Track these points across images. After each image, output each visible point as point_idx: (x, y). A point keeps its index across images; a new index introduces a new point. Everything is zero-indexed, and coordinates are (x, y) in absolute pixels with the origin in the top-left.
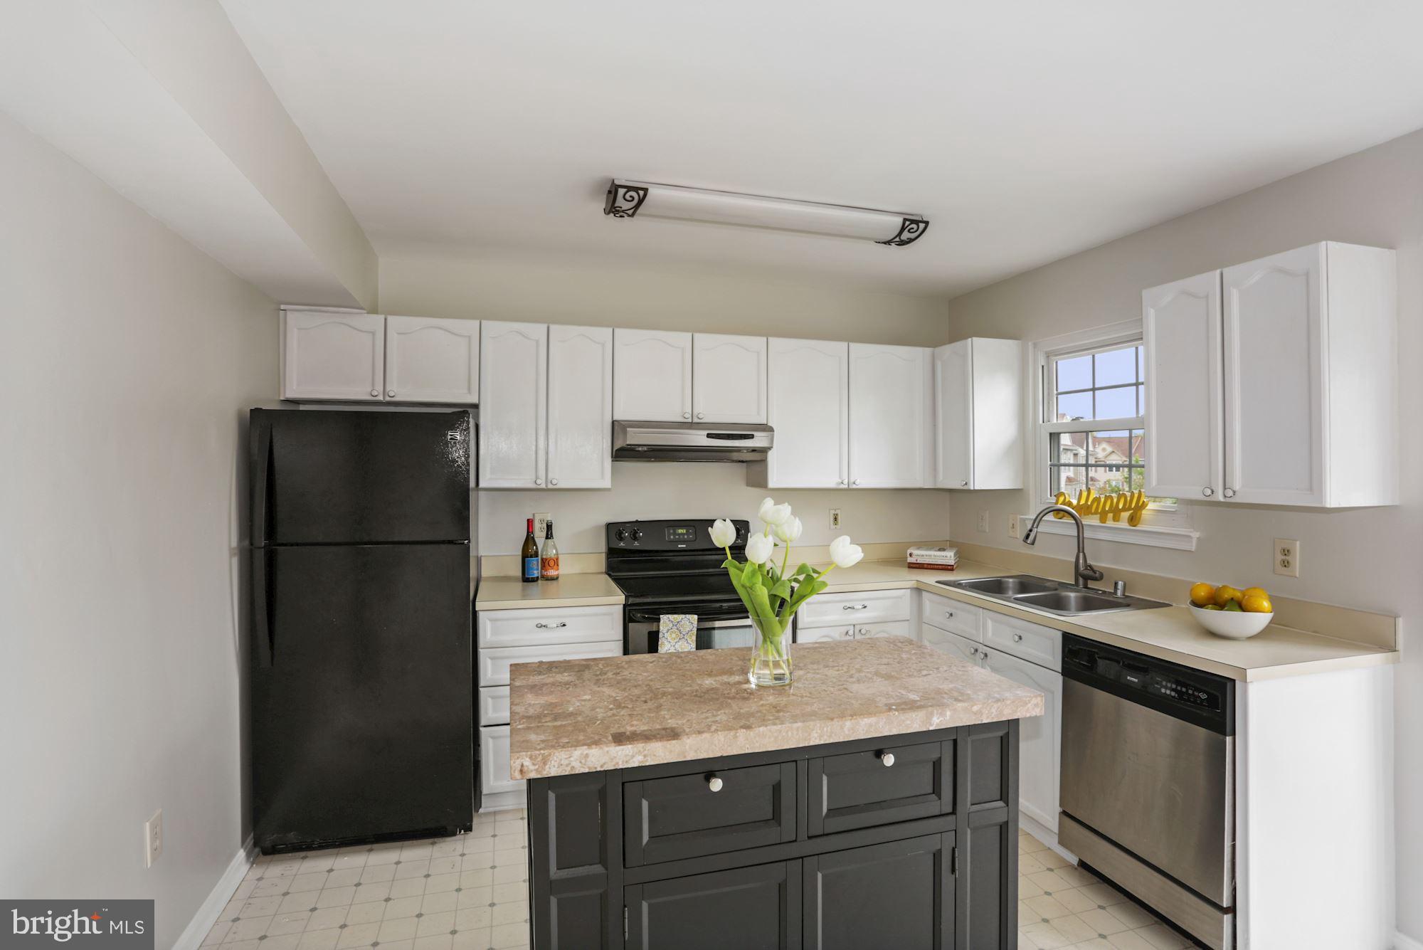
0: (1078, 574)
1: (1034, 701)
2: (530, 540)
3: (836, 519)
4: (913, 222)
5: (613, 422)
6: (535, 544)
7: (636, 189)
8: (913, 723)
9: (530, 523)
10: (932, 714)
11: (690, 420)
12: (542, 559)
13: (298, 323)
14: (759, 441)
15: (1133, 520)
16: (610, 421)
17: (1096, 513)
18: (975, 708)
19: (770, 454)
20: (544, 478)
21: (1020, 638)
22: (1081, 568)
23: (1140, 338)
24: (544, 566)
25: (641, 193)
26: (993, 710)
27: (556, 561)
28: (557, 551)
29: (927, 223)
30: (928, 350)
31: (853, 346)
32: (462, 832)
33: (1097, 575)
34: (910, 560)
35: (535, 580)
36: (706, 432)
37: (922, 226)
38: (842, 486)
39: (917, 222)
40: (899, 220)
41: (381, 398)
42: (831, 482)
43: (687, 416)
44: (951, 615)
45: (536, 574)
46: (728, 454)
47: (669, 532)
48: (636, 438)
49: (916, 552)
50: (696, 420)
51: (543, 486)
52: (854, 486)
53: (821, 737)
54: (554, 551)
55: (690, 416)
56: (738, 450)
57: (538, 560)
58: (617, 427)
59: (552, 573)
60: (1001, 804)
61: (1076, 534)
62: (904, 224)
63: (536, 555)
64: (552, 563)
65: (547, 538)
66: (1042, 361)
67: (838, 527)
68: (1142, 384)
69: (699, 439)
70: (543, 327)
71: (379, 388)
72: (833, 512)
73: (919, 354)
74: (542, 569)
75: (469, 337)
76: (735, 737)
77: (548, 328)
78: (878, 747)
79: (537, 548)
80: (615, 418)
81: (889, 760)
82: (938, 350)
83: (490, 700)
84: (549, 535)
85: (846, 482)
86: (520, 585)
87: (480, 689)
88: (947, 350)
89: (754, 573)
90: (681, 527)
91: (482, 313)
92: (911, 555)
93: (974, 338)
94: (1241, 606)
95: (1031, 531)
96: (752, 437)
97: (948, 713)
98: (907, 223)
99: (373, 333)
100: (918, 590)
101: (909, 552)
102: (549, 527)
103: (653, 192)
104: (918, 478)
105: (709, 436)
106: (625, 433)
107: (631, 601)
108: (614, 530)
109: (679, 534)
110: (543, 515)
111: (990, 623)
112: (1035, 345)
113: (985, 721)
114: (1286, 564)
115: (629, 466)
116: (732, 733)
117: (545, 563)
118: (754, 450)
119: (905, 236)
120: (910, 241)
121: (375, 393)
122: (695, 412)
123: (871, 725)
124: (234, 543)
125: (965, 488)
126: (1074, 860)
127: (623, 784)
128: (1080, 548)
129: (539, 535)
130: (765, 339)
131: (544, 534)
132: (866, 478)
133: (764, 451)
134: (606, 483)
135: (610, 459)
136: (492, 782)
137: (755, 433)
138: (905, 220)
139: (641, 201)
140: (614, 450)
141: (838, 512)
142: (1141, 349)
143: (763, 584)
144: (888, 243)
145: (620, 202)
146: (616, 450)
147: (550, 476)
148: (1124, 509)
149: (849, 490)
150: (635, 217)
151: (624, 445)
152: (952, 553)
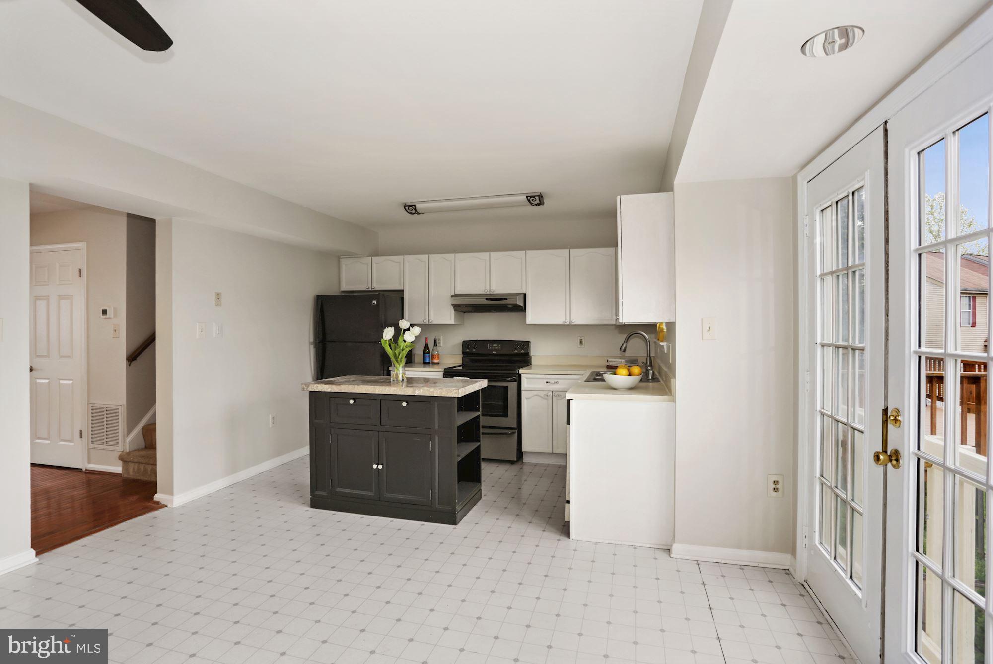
2: (426, 347)
3: (581, 342)
9: (427, 340)
10: (416, 390)
11: (488, 293)
12: (432, 355)
13: (344, 262)
14: (511, 301)
16: (453, 294)
20: (427, 320)
26: (439, 392)
27: (438, 356)
31: (572, 251)
34: (607, 364)
35: (429, 363)
38: (566, 323)
41: (370, 289)
42: (559, 321)
43: (486, 291)
45: (428, 361)
47: (489, 346)
49: (610, 359)
50: (492, 292)
51: (427, 323)
52: (573, 324)
54: (437, 351)
55: (488, 291)
57: (429, 356)
59: (436, 361)
61: (646, 348)
63: (429, 353)
64: (436, 357)
65: (435, 346)
67: (582, 346)
69: (481, 301)
70: (427, 256)
71: (369, 285)
72: (580, 338)
74: (431, 359)
75: (400, 263)
77: (429, 256)
80: (456, 293)
84: (435, 345)
86: (422, 365)
90: (495, 343)
92: (607, 361)
95: (623, 344)
96: (506, 299)
97: (422, 391)
99: (367, 264)
101: (607, 359)
102: (435, 341)
105: (486, 299)
108: (466, 344)
109: (494, 346)
110: (433, 336)
113: (435, 395)
115: (464, 315)
117: (433, 357)
121: (367, 287)
122: (492, 288)
124: (312, 340)
128: (649, 354)
129: (431, 345)
130: (525, 252)
131: (433, 344)
134: (452, 322)
135: (453, 311)
137: (508, 297)
138: (527, 197)
141: (583, 338)
147: (429, 319)
151: (458, 305)
152: (624, 360)
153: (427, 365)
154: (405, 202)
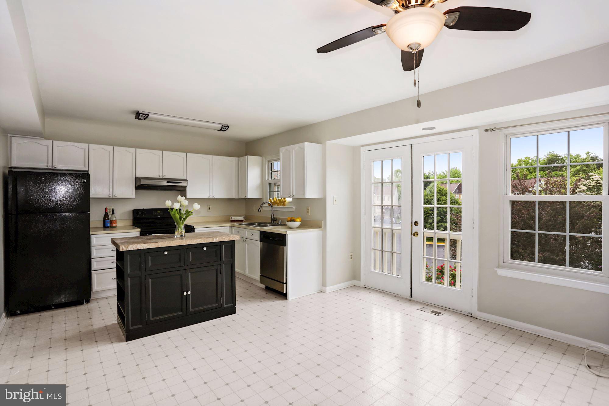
0: (272, 220)
1: (237, 237)
2: (106, 215)
3: (209, 208)
4: (224, 126)
5: (136, 178)
6: (108, 216)
7: (145, 115)
8: (210, 240)
9: (106, 209)
10: (214, 239)
11: (161, 177)
12: (111, 221)
13: (16, 141)
14: (183, 184)
15: (284, 205)
16: (135, 177)
17: (277, 204)
18: (224, 238)
19: (187, 188)
20: (112, 195)
21: (252, 235)
22: (273, 218)
23: (279, 160)
24: (112, 223)
25: (147, 115)
27: (116, 221)
28: (116, 218)
29: (228, 127)
30: (237, 158)
31: (213, 156)
32: (86, 303)
33: (276, 219)
34: (231, 219)
35: (108, 227)
36: (166, 181)
37: (227, 127)
38: (210, 198)
39: (226, 127)
40: (220, 126)
41: (51, 168)
42: (206, 196)
43: (160, 176)
44: (239, 232)
45: (109, 225)
46: (175, 188)
47: (154, 212)
48: (143, 182)
49: (232, 217)
50: (163, 177)
51: (112, 197)
52: (214, 198)
53: (189, 243)
54: (115, 218)
55: (161, 176)
56: (177, 186)
57: (109, 221)
58: (137, 179)
59: (114, 225)
60: (231, 259)
61: (271, 210)
62: (222, 127)
63: (109, 219)
64: (114, 222)
66: (267, 163)
67: (210, 211)
68: (279, 171)
69: (165, 183)
70: (112, 147)
71: (50, 165)
72: (208, 206)
73: (234, 160)
74: (111, 224)
75: (85, 149)
76: (170, 242)
77: (113, 147)
78: (202, 245)
79: (109, 217)
80: (137, 176)
81: (205, 249)
82: (239, 158)
83: (95, 262)
84: (113, 213)
85: (211, 196)
87: (92, 259)
88: (242, 159)
89: (175, 211)
90: (159, 210)
91: (89, 141)
92: (231, 218)
93: (248, 156)
94: (294, 221)
95: (259, 208)
96: (181, 183)
97: (218, 239)
98: (223, 127)
99: (48, 146)
100: (231, 227)
101: (231, 217)
102: (113, 210)
103: (150, 115)
104: (234, 196)
105: (167, 182)
106: (140, 181)
107: (143, 230)
108: (136, 212)
109: (158, 213)
110: (111, 207)
111: (247, 232)
112: (265, 158)
113: (226, 240)
114: (308, 212)
115: (141, 192)
116: (169, 242)
117: (112, 222)
118: (182, 187)
119: (223, 129)
120: (225, 131)
121: (49, 166)
122: (163, 175)
123: (200, 241)
125: (245, 198)
126: (263, 286)
127: (145, 253)
128: (273, 213)
129: (110, 214)
130: (186, 153)
131: (111, 213)
132: (218, 195)
133: (185, 187)
134: (134, 196)
135: (135, 189)
136: (96, 287)
137: (182, 182)
138: (222, 126)
139: (147, 117)
140: (136, 186)
141: (210, 206)
142: (279, 163)
143: (178, 214)
144: (220, 130)
145: (140, 117)
146: (137, 186)
147: (114, 194)
148: (282, 202)
149: (212, 199)
150: (145, 120)
151: (140, 184)
152: (243, 217)
153: (106, 229)
154: (138, 110)
